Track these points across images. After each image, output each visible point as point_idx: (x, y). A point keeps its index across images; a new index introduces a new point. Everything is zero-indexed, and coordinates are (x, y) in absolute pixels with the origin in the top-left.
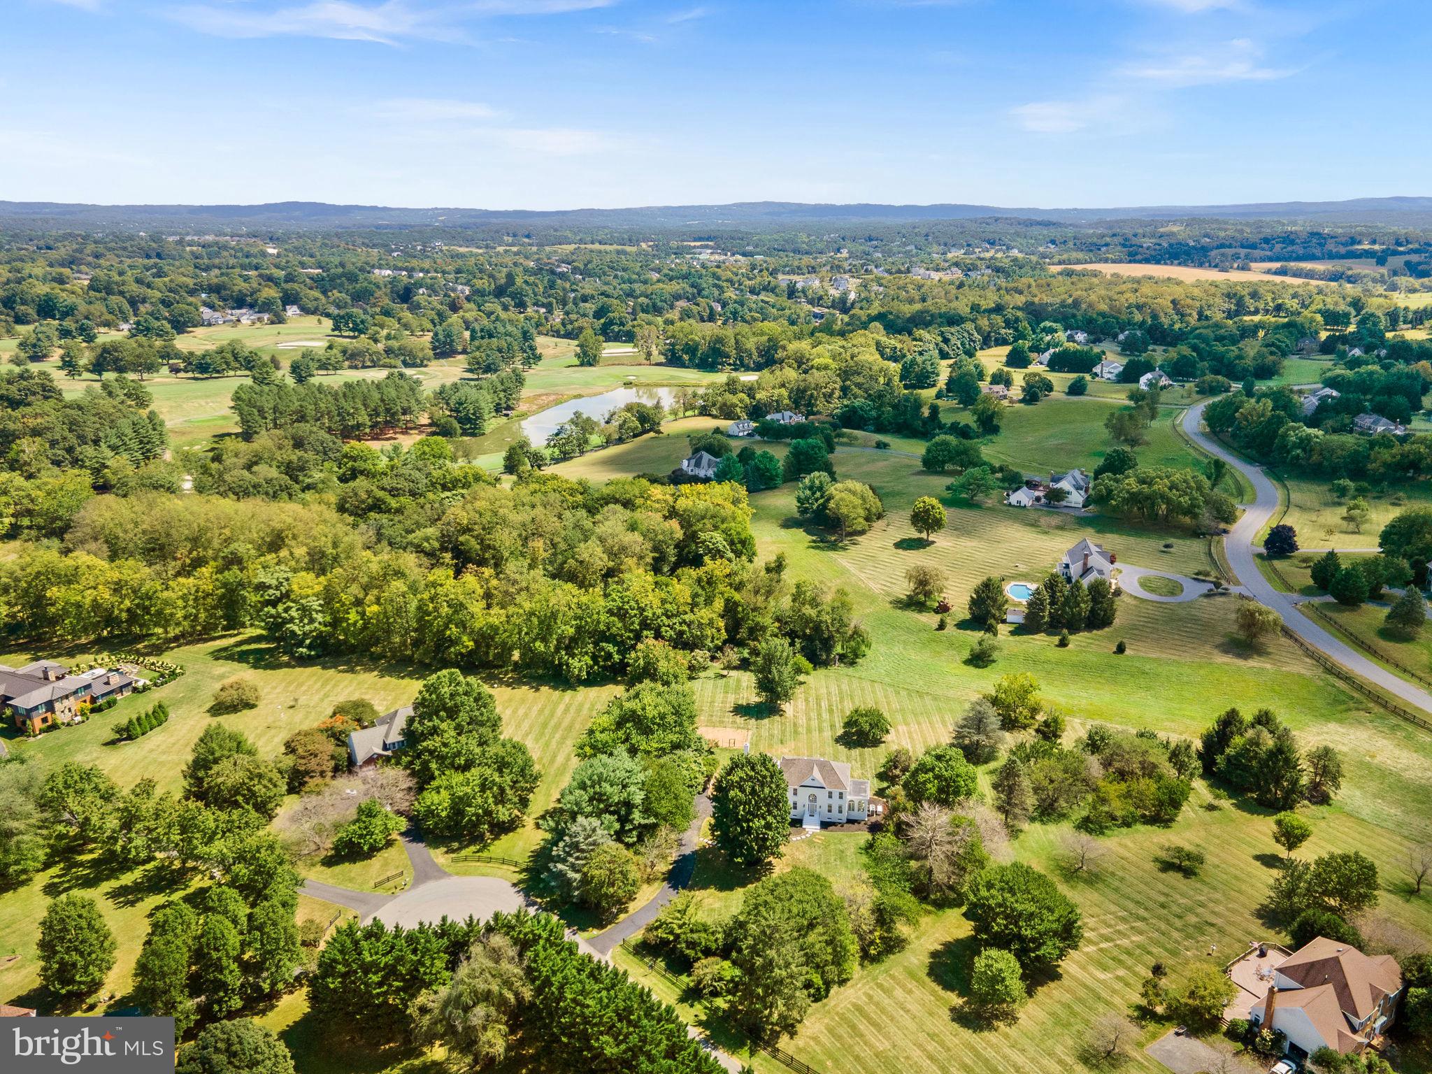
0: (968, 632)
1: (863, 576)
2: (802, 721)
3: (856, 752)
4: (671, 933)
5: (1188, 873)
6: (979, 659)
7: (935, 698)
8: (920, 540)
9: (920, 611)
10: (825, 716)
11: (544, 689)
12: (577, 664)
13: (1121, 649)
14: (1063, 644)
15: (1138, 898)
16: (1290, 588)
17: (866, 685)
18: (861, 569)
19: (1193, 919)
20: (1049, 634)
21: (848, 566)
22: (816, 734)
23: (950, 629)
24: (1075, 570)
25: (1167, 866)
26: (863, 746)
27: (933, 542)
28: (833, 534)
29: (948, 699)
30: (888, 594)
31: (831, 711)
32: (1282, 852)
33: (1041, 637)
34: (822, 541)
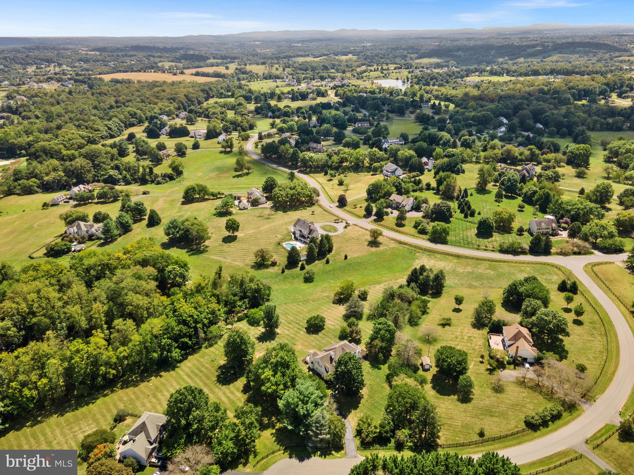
0: (293, 270)
1: (228, 261)
2: (287, 332)
3: (320, 334)
4: (375, 433)
5: (449, 325)
6: (308, 279)
7: (314, 301)
8: (229, 236)
9: (267, 268)
10: (291, 326)
11: (163, 374)
12: (176, 355)
13: (346, 257)
14: (328, 262)
15: (450, 339)
16: (360, 217)
17: (284, 306)
18: (225, 258)
19: (466, 338)
20: (319, 260)
21: (218, 258)
22: (298, 334)
23: (286, 271)
24: (305, 232)
25: (443, 325)
26: (320, 331)
27: (236, 236)
28: (192, 245)
29: (318, 299)
30: (247, 265)
31: (289, 323)
32: (457, 307)
33: (317, 262)
34: (192, 250)
